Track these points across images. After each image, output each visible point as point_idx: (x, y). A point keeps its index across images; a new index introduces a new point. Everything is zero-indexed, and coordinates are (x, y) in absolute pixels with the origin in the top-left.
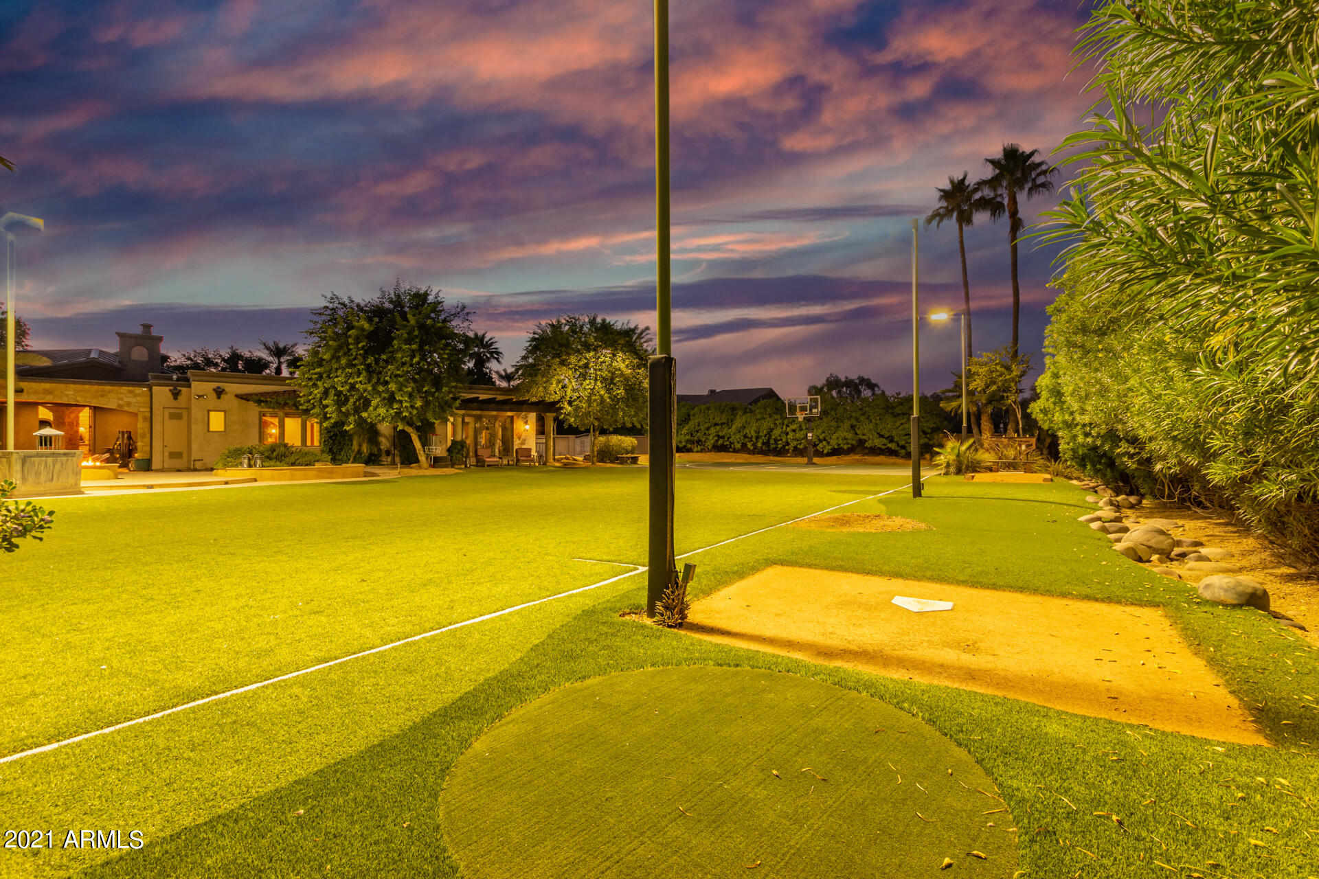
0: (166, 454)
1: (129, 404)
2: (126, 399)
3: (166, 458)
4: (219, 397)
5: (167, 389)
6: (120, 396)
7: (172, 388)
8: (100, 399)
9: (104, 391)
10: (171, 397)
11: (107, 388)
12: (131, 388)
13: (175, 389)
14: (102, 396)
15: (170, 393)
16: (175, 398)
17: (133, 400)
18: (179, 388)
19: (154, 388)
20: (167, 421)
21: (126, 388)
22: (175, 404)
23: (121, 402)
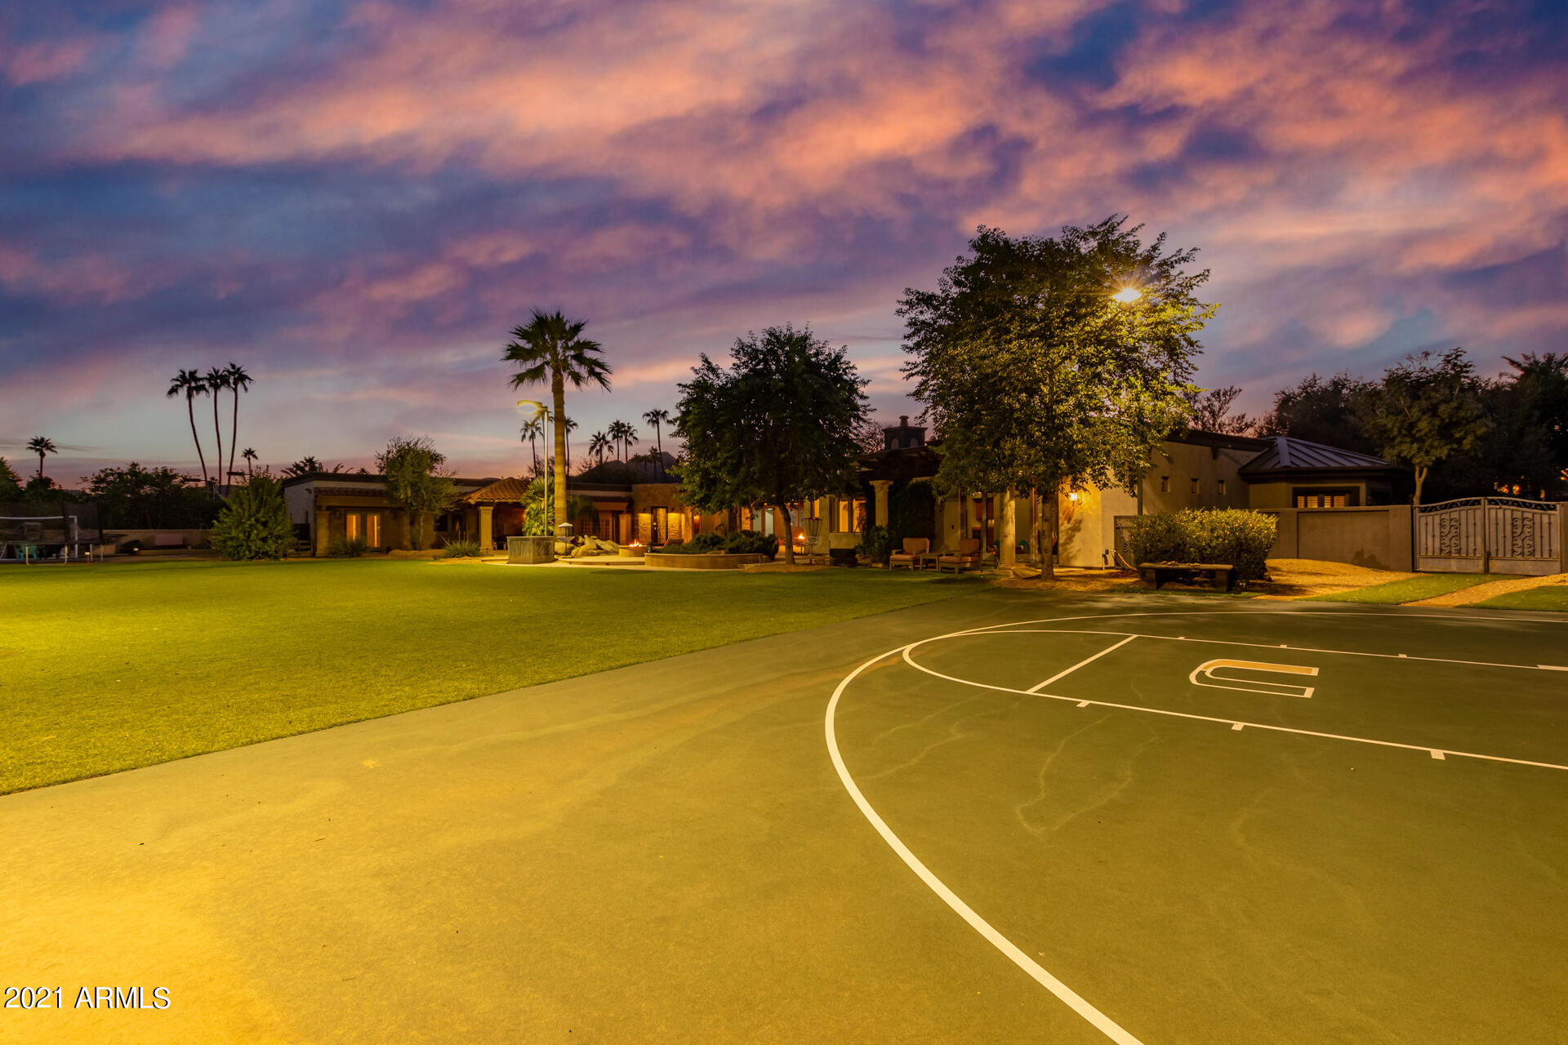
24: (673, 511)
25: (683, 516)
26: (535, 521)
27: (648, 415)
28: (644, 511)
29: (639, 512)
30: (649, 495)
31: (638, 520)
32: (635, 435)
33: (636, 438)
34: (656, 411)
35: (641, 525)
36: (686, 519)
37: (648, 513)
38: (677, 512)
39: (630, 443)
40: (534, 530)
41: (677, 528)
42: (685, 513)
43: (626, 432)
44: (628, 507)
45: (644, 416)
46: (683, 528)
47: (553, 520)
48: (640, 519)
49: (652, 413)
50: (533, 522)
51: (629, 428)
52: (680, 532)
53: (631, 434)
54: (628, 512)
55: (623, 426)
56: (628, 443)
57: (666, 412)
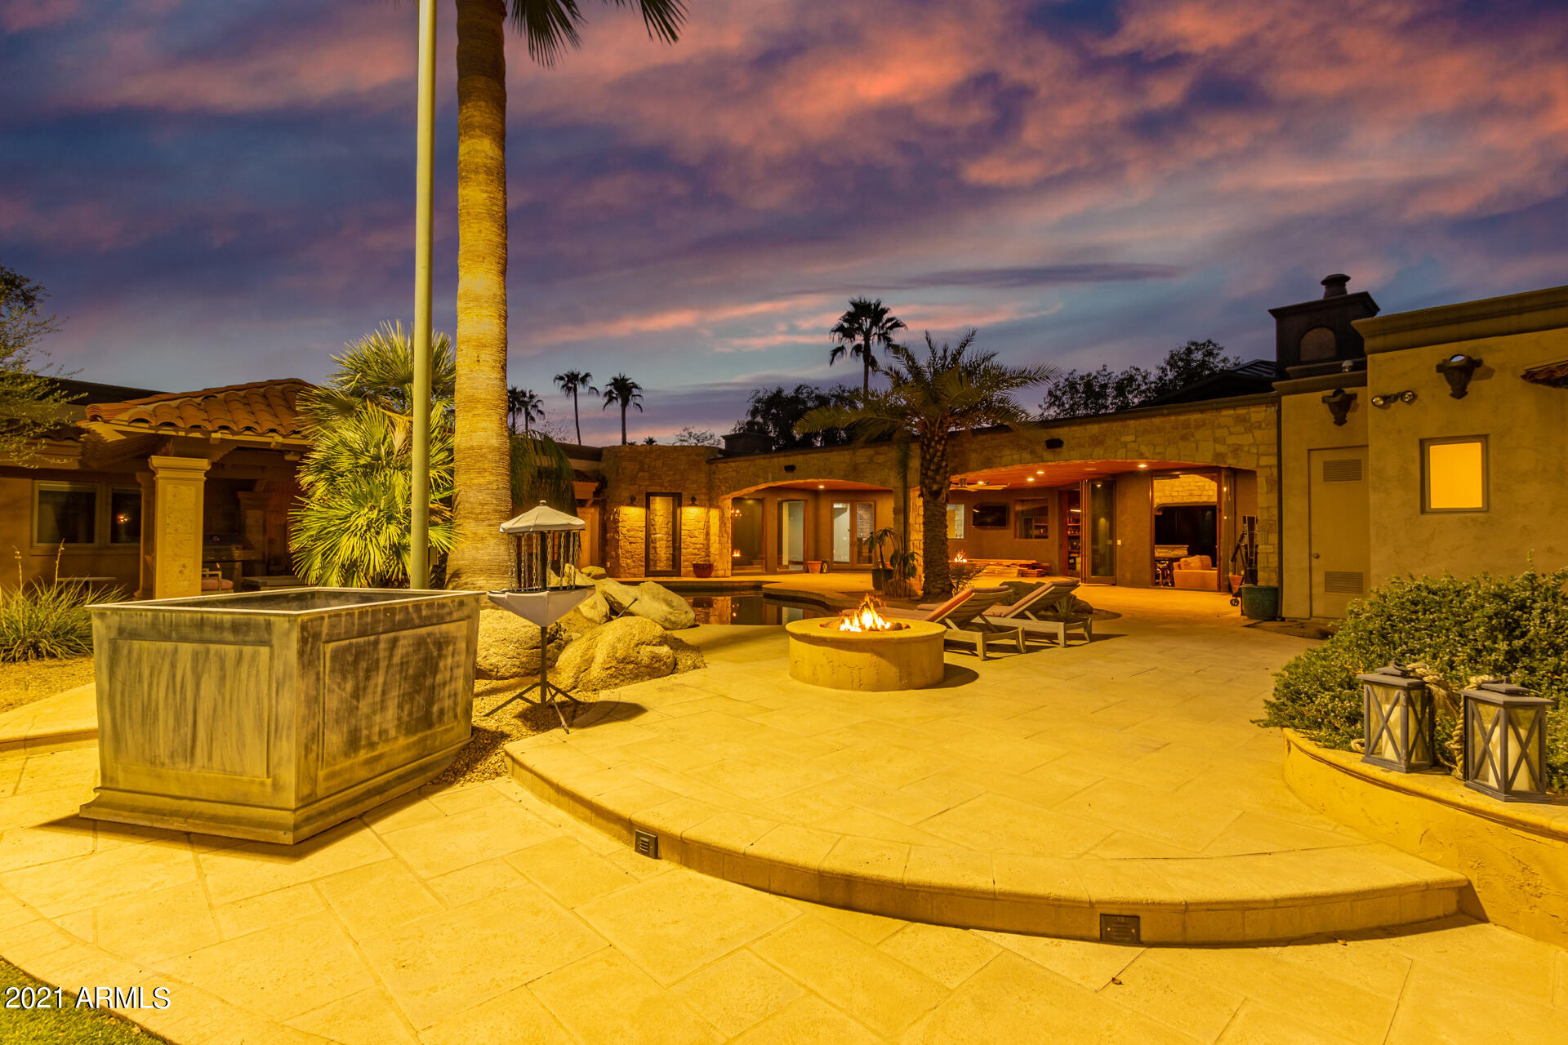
0: (1318, 578)
1: (1236, 450)
2: (1232, 440)
3: (1319, 590)
4: (1460, 392)
5: (1318, 396)
6: (1218, 433)
7: (1330, 392)
8: (1181, 444)
9: (1187, 425)
10: (1330, 418)
11: (1195, 417)
12: (1241, 411)
13: (1339, 392)
14: (1184, 438)
15: (1326, 406)
16: (1340, 421)
17: (1247, 439)
18: (1348, 391)
19: (1285, 399)
20: (1320, 488)
21: (1231, 412)
22: (1338, 435)
23: (1220, 448)
24: (693, 502)
25: (714, 514)
26: (359, 500)
27: (561, 378)
28: (632, 502)
29: (621, 503)
30: (641, 469)
31: (616, 521)
32: (540, 407)
33: (541, 412)
34: (572, 374)
35: (624, 531)
36: (722, 518)
37: (641, 506)
38: (704, 506)
39: (533, 419)
40: (348, 547)
41: (701, 538)
42: (718, 507)
43: (525, 404)
44: (597, 493)
45: (554, 381)
46: (714, 538)
47: (448, 502)
48: (622, 517)
49: (567, 376)
50: (347, 506)
51: (532, 397)
52: (707, 547)
53: (535, 406)
54: (594, 504)
55: (524, 394)
56: (530, 418)
57: (587, 375)
